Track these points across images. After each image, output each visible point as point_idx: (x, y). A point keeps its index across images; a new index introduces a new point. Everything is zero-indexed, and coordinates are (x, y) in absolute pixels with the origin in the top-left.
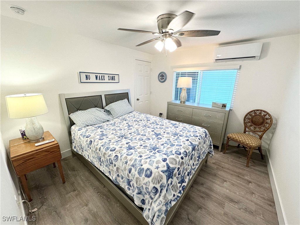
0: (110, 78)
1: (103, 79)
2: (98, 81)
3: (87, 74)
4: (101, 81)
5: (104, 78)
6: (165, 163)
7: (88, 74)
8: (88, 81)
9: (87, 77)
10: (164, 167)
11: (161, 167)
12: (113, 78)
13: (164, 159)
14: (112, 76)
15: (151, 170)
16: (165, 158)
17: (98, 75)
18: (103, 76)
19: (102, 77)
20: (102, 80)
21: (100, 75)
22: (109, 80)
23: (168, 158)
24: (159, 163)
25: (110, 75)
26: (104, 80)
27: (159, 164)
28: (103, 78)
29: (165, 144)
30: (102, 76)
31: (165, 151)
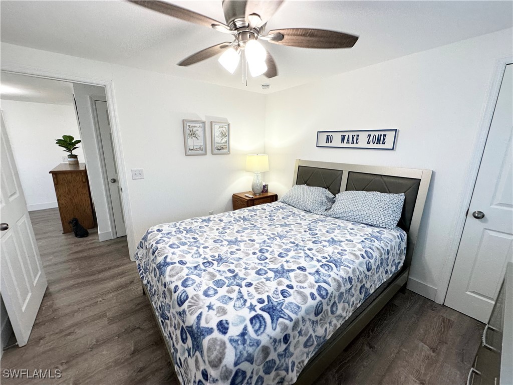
0: (371, 139)
1: (355, 142)
2: (345, 145)
3: (328, 134)
4: (350, 145)
5: (357, 139)
6: (213, 324)
7: (330, 134)
8: (329, 145)
9: (328, 139)
10: (207, 323)
11: (208, 313)
12: (380, 140)
13: (226, 325)
14: (377, 134)
15: (211, 297)
16: (227, 329)
17: (347, 134)
18: (356, 136)
19: (353, 138)
20: (353, 142)
21: (351, 134)
22: (368, 143)
23: (226, 338)
24: (218, 312)
25: (372, 134)
26: (357, 143)
27: (215, 312)
28: (355, 139)
29: (284, 346)
30: (353, 136)
31: (259, 338)
